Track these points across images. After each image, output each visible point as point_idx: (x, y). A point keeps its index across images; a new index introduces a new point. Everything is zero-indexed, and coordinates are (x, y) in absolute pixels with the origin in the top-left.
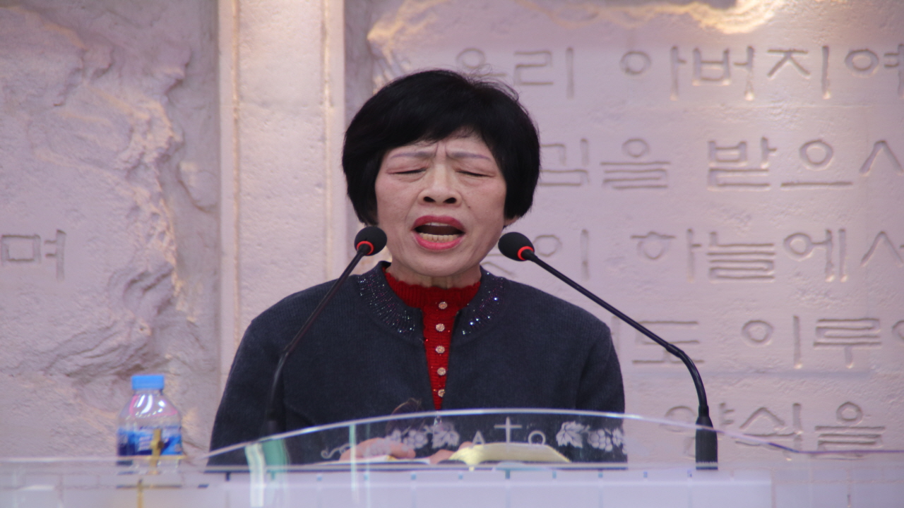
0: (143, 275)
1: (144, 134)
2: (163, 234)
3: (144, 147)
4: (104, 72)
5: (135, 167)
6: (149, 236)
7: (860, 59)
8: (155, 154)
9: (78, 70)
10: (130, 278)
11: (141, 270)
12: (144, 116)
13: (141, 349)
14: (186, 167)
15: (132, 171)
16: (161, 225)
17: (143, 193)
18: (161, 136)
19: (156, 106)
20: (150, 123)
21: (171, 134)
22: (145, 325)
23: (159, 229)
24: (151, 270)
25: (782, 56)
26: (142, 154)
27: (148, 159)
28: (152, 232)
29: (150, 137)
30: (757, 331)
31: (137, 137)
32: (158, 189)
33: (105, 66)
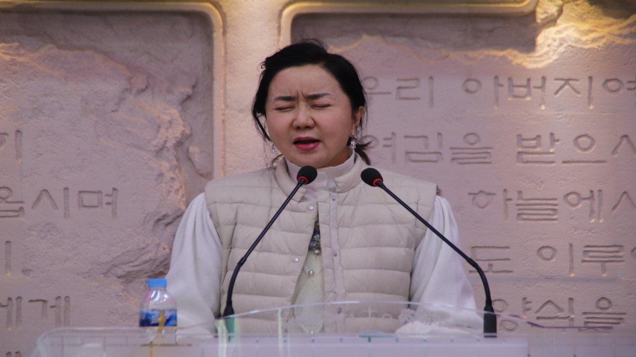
0: (165, 216)
1: (167, 129)
2: (178, 190)
3: (167, 137)
4: (143, 90)
5: (161, 150)
6: (169, 192)
7: (612, 85)
8: (174, 142)
9: (127, 90)
10: (157, 218)
11: (164, 213)
12: (168, 118)
13: (163, 261)
14: (192, 149)
15: (160, 151)
16: (176, 185)
17: (166, 165)
18: (177, 131)
19: (174, 112)
20: (170, 122)
21: (183, 129)
22: (166, 246)
23: (175, 188)
24: (170, 213)
25: (563, 82)
26: (166, 141)
27: (169, 145)
28: (171, 189)
29: (170, 131)
30: (547, 253)
31: (162, 131)
32: (175, 163)
33: (143, 87)
